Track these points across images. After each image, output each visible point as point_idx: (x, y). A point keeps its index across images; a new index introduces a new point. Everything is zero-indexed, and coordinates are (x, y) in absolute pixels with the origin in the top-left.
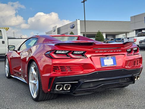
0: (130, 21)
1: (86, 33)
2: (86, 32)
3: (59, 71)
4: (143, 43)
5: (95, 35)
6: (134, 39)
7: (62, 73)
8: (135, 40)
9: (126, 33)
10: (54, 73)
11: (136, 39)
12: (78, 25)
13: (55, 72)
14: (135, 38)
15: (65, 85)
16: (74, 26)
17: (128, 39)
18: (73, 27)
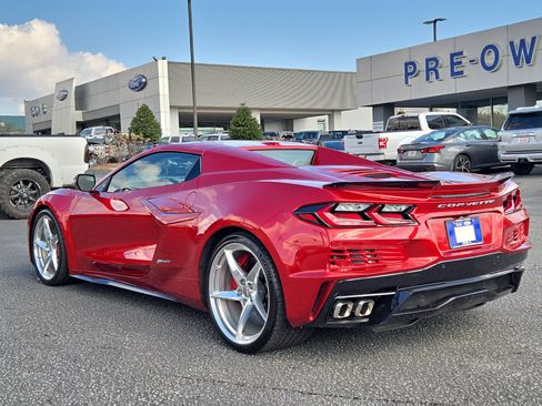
0: (355, 71)
1: (198, 108)
2: (197, 105)
3: (347, 264)
4: (411, 154)
5: (229, 117)
6: (380, 141)
7: (353, 270)
8: (383, 144)
9: (331, 113)
10: (333, 270)
11: (385, 141)
12: (160, 80)
13: (335, 266)
14: (383, 136)
15: (362, 303)
16: (145, 84)
17: (360, 140)
18: (141, 86)
